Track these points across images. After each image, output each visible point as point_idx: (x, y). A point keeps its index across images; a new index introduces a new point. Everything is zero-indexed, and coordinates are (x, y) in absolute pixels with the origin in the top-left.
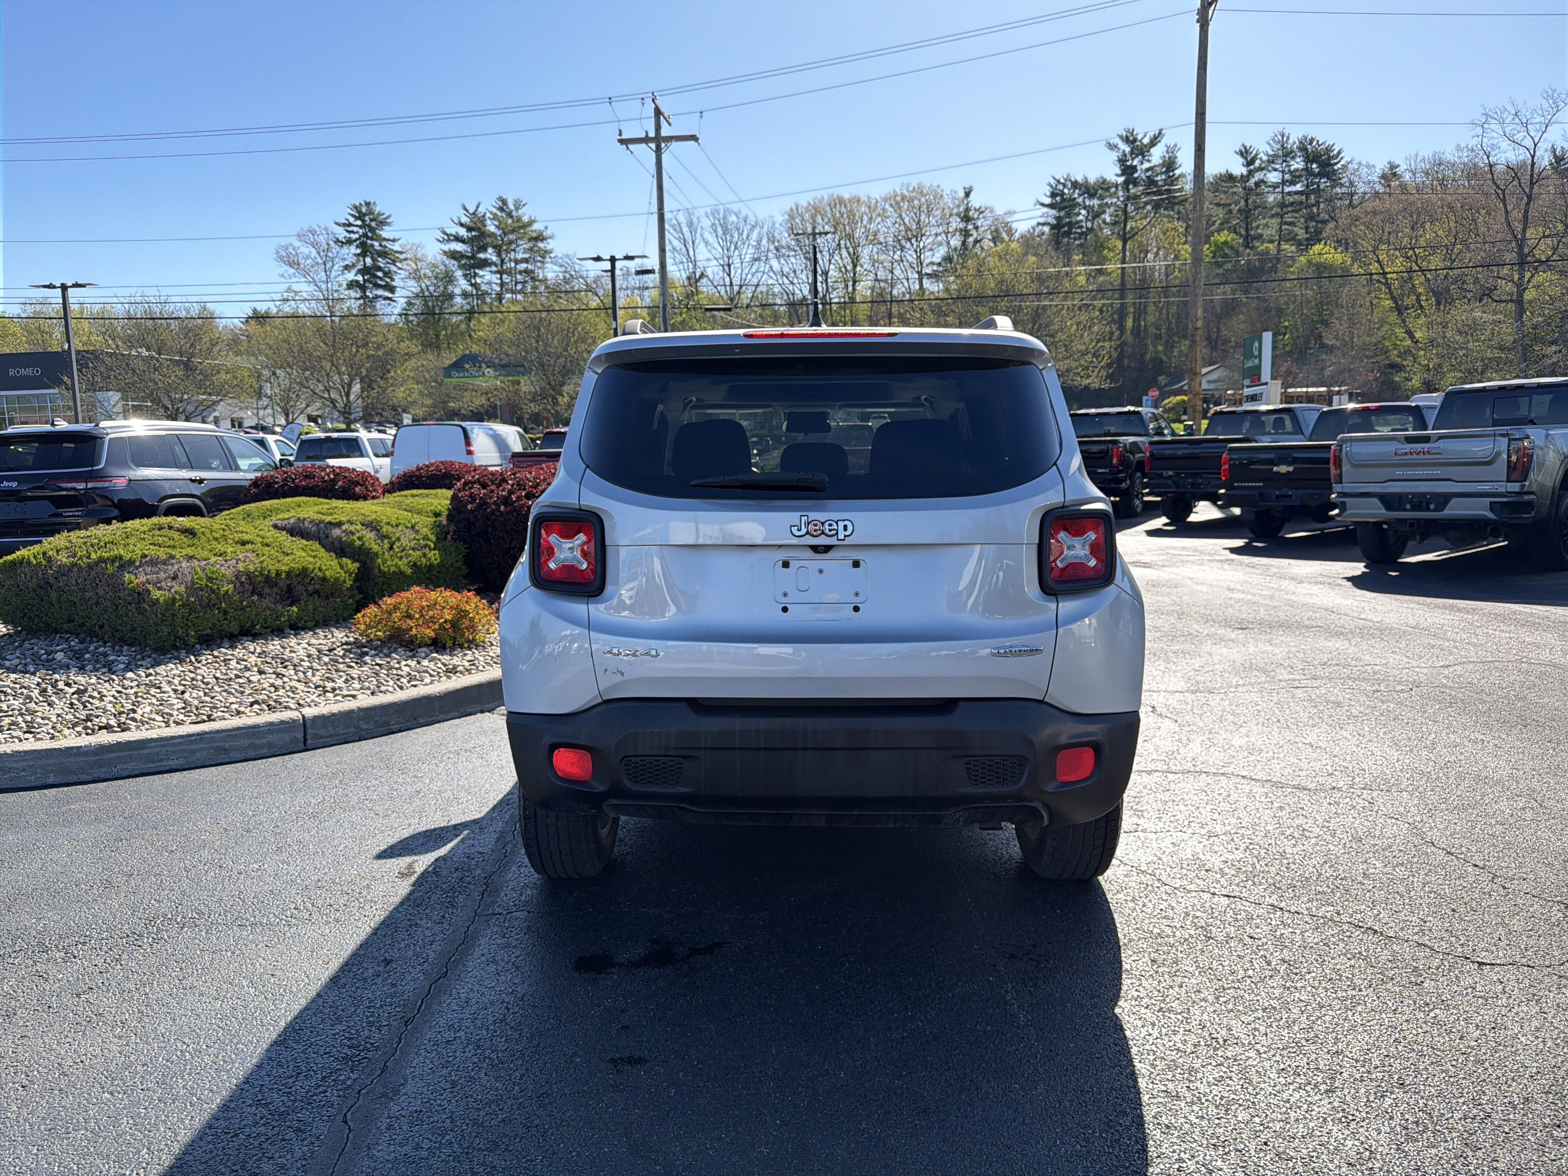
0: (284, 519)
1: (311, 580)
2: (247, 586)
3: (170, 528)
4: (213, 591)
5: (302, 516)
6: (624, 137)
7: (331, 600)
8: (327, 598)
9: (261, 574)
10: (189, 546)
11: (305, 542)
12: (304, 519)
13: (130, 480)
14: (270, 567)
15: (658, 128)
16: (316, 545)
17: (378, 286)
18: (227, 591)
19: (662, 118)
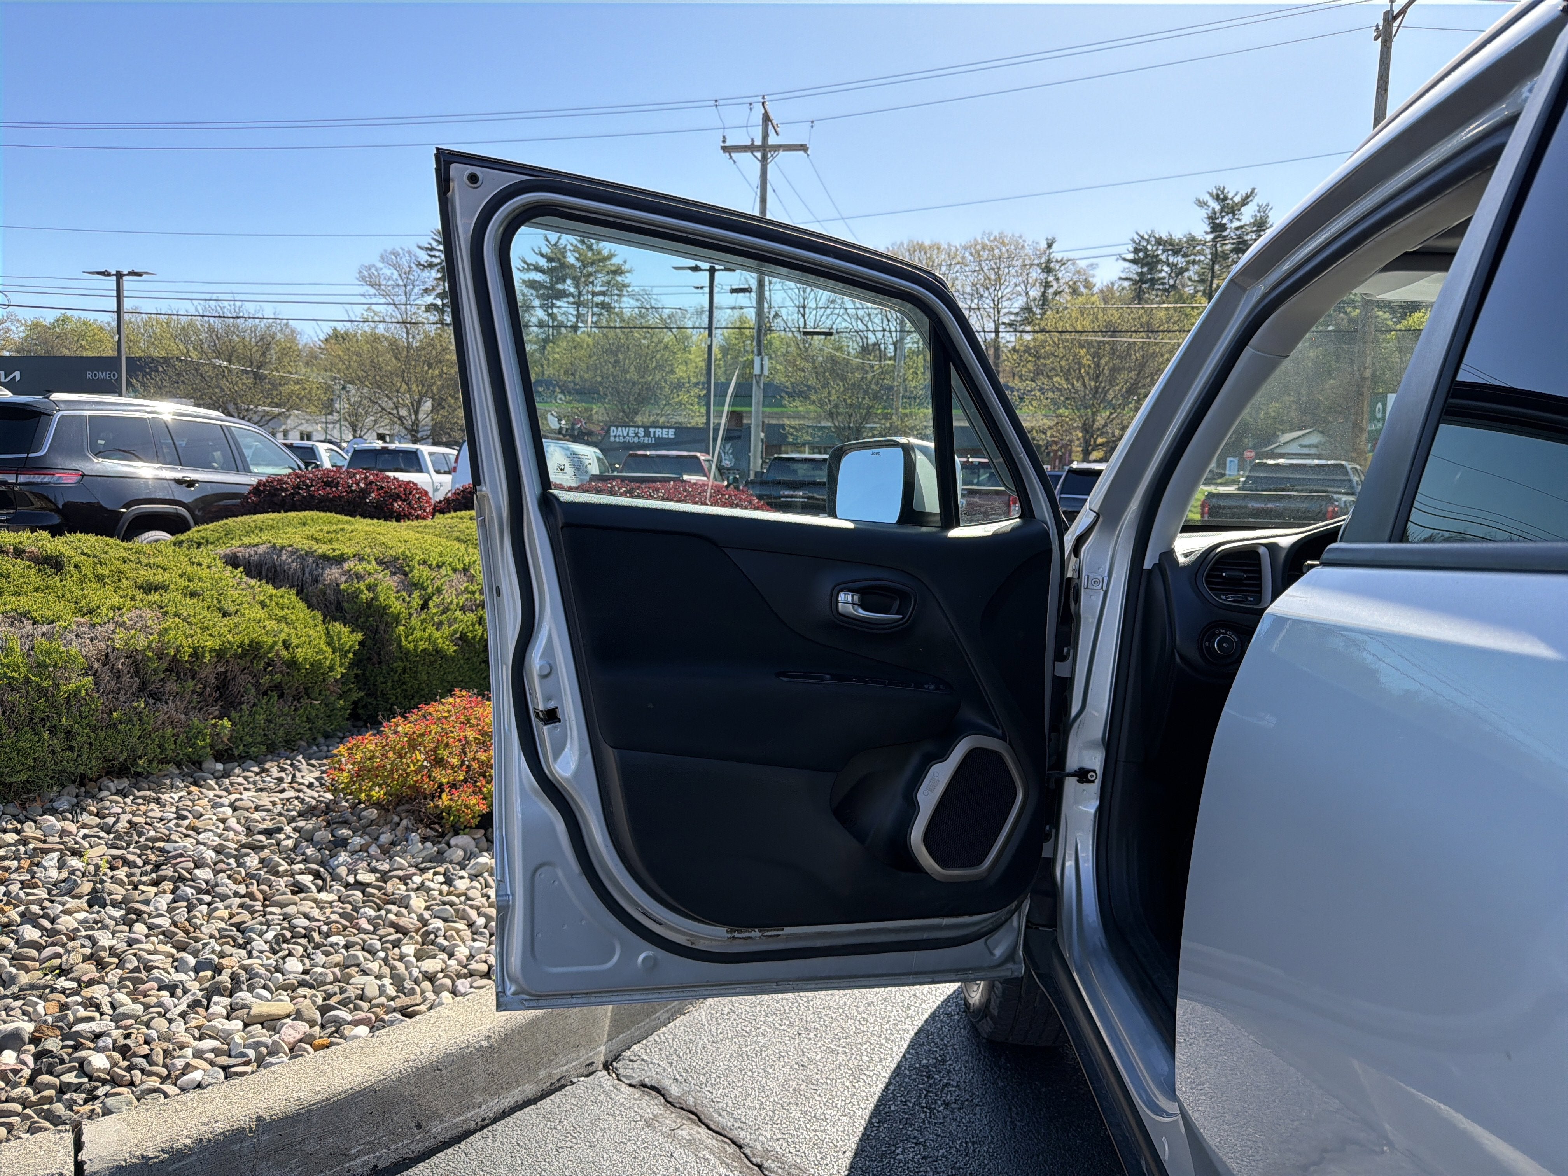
0: (250, 546)
1: (268, 665)
2: (126, 679)
3: (19, 553)
4: (43, 693)
5: (279, 542)
7: (305, 701)
8: (297, 698)
9: (160, 655)
10: (37, 590)
11: (270, 589)
12: (282, 548)
13: (83, 475)
14: (182, 640)
15: (765, 136)
16: (289, 596)
18: (78, 690)
19: (770, 126)
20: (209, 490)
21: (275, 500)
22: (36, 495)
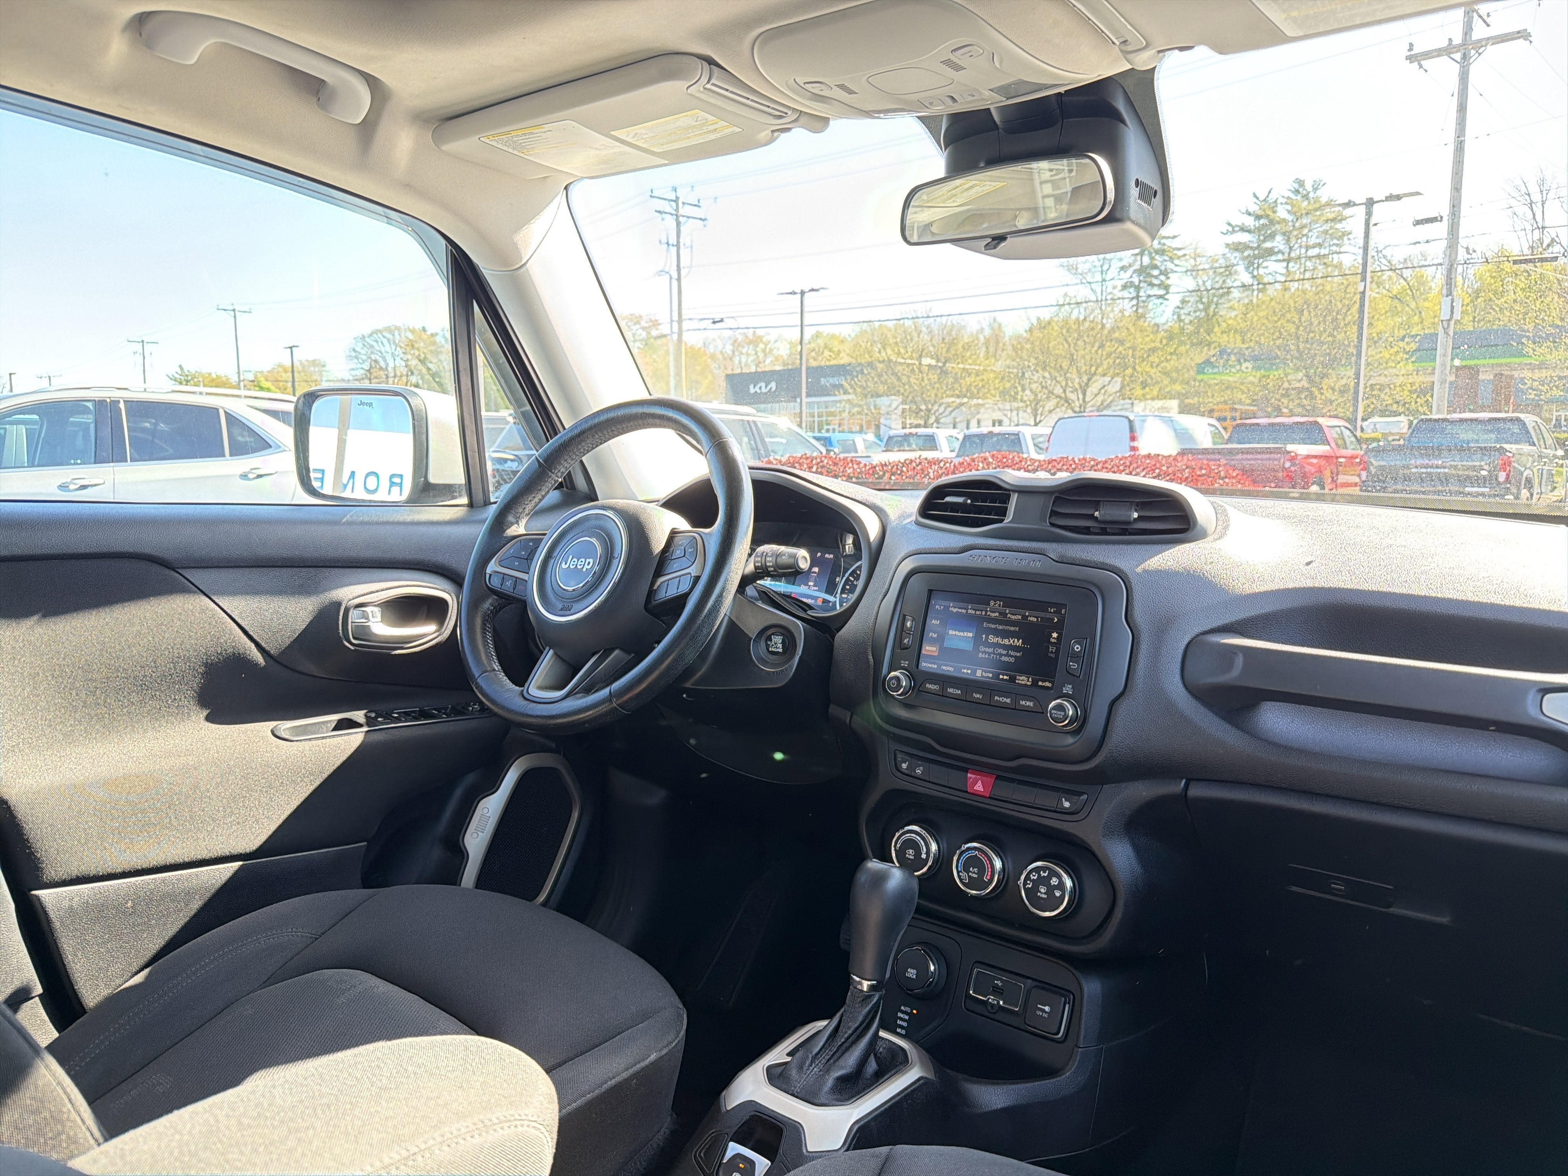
6: (1416, 51)
15: (1468, 31)
17: (1152, 285)
19: (1476, 18)
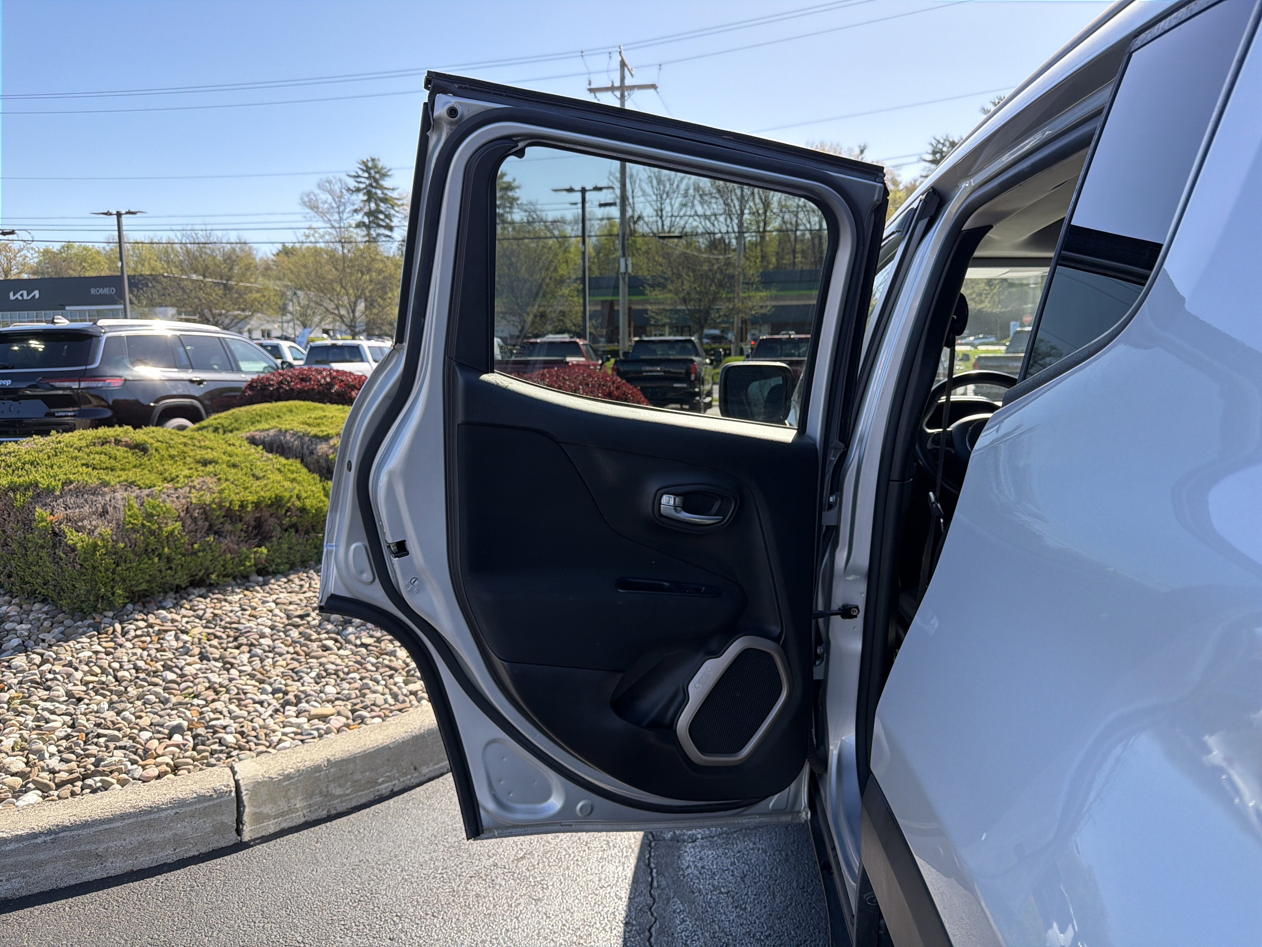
0: (263, 430)
1: (287, 511)
2: (200, 523)
3: (118, 442)
4: (152, 532)
5: (284, 427)
6: (593, 86)
7: (312, 535)
8: (307, 532)
9: (220, 506)
10: (135, 467)
11: (283, 460)
12: (286, 431)
13: (126, 380)
14: (233, 496)
15: (623, 78)
16: (296, 464)
17: (379, 226)
18: (172, 531)
19: (626, 71)
20: (212, 387)
21: (266, 393)
22: (93, 396)
